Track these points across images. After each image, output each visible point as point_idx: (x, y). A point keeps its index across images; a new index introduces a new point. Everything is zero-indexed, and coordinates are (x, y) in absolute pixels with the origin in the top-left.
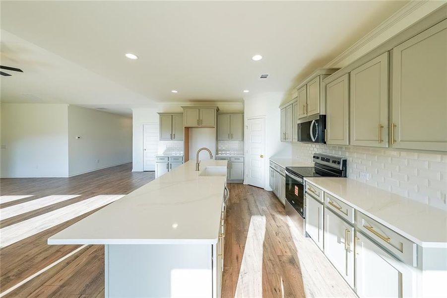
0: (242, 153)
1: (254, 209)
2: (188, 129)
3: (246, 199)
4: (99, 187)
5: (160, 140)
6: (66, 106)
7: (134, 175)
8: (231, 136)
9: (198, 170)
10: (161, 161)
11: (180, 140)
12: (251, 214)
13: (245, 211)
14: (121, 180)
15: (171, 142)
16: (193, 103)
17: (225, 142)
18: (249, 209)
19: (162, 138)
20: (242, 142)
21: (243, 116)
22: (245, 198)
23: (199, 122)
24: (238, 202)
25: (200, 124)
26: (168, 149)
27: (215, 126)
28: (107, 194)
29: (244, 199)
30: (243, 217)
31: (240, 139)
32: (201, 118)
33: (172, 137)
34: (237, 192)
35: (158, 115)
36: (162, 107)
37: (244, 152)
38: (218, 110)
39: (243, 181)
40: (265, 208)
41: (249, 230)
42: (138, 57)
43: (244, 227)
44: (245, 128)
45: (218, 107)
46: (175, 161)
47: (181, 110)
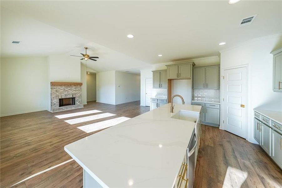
0: (218, 100)
1: (232, 160)
2: (170, 81)
3: (221, 145)
4: (124, 112)
5: (153, 88)
6: (115, 71)
7: (141, 107)
8: (206, 86)
9: (173, 112)
10: (153, 101)
11: (165, 88)
12: (227, 164)
13: (220, 159)
14: (134, 110)
15: (160, 89)
16: (175, 62)
17: (201, 90)
18: (225, 157)
19: (154, 87)
20: (218, 91)
21: (219, 67)
22: (221, 143)
23: (178, 75)
24: (212, 145)
25: (179, 77)
26: (158, 94)
27: (191, 78)
28: (126, 117)
29: (220, 145)
30: (217, 164)
31: (216, 88)
32: (179, 72)
33: (160, 86)
34: (211, 134)
35: (152, 73)
36: (155, 67)
37: (220, 100)
38: (194, 65)
39: (219, 125)
40: (247, 163)
41: (225, 183)
42: (134, 36)
43: (217, 177)
44: (221, 78)
45: (194, 63)
46: (162, 102)
47: (165, 68)
